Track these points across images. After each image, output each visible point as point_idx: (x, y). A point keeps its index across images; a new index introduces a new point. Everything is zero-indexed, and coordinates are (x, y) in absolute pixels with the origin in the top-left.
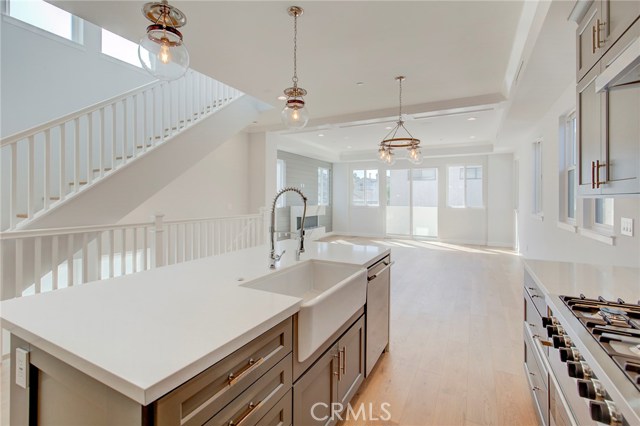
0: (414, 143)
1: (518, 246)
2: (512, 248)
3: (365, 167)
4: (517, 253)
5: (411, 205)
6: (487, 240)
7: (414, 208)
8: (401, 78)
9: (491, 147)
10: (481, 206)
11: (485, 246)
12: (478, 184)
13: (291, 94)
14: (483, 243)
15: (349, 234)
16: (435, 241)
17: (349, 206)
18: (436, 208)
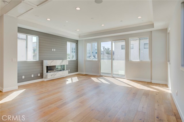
1: (170, 85)
6: (151, 79)
10: (148, 60)
14: (149, 81)
15: (84, 73)
16: (124, 78)
17: (85, 60)
18: (124, 61)
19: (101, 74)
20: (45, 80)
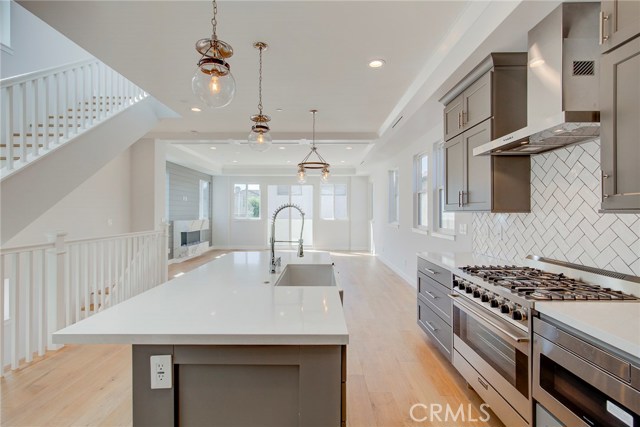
0: (325, 167)
1: (373, 249)
2: (368, 251)
3: (247, 181)
4: (373, 254)
5: (290, 219)
6: (350, 245)
7: (293, 221)
8: (314, 111)
9: (353, 170)
10: (346, 218)
11: (349, 251)
12: (343, 200)
13: (256, 120)
14: (347, 248)
15: (230, 248)
17: (231, 220)
18: (312, 220)
20: (180, 261)
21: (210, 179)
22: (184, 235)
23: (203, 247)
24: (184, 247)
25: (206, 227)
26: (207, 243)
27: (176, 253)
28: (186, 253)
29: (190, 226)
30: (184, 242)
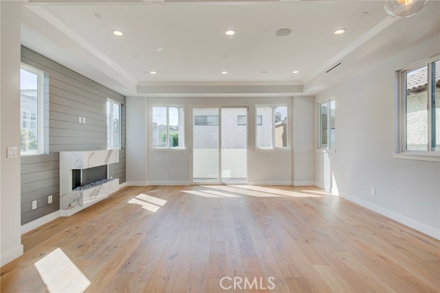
5: (220, 148)
6: (293, 179)
7: (222, 150)
10: (287, 147)
11: (292, 187)
14: (289, 183)
15: (147, 183)
16: (246, 184)
17: (148, 150)
18: (246, 150)
19: (195, 181)
20: (70, 213)
21: (123, 101)
22: (76, 173)
23: (111, 187)
24: (77, 192)
25: (115, 159)
26: (117, 181)
27: (64, 201)
28: (79, 200)
29: (87, 160)
30: (77, 184)
